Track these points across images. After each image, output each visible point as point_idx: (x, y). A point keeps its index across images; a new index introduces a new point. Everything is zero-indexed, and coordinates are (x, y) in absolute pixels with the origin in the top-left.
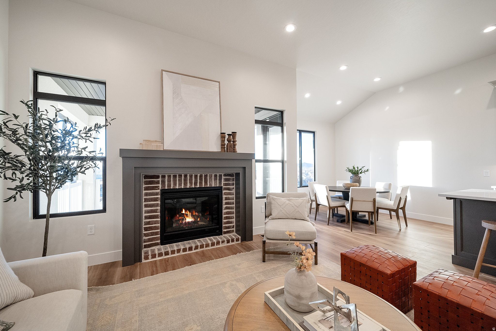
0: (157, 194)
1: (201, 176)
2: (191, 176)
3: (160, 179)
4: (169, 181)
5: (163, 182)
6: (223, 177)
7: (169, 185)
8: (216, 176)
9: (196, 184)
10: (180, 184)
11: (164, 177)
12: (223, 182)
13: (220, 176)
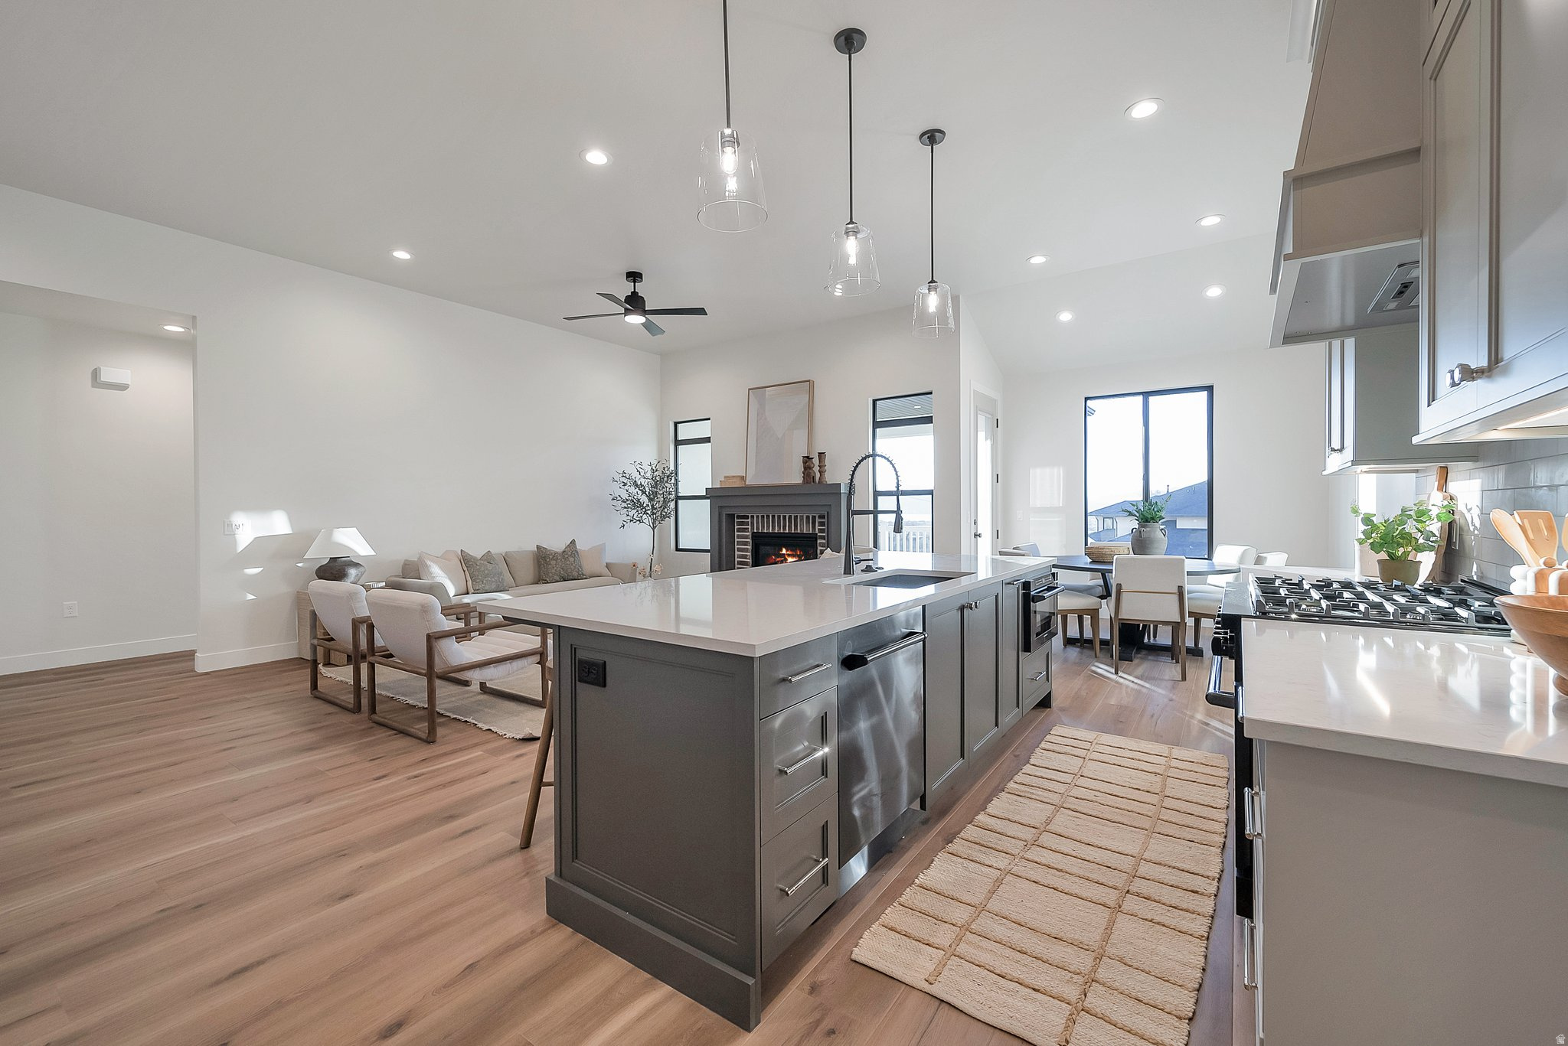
0: (746, 537)
1: (790, 517)
2: (779, 517)
3: (749, 520)
4: (758, 523)
5: (752, 523)
6: (817, 520)
7: (758, 528)
8: (808, 517)
9: (784, 528)
10: (768, 528)
11: (752, 517)
12: (817, 527)
13: (814, 517)
